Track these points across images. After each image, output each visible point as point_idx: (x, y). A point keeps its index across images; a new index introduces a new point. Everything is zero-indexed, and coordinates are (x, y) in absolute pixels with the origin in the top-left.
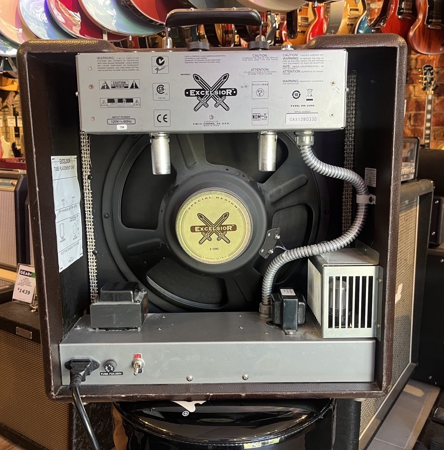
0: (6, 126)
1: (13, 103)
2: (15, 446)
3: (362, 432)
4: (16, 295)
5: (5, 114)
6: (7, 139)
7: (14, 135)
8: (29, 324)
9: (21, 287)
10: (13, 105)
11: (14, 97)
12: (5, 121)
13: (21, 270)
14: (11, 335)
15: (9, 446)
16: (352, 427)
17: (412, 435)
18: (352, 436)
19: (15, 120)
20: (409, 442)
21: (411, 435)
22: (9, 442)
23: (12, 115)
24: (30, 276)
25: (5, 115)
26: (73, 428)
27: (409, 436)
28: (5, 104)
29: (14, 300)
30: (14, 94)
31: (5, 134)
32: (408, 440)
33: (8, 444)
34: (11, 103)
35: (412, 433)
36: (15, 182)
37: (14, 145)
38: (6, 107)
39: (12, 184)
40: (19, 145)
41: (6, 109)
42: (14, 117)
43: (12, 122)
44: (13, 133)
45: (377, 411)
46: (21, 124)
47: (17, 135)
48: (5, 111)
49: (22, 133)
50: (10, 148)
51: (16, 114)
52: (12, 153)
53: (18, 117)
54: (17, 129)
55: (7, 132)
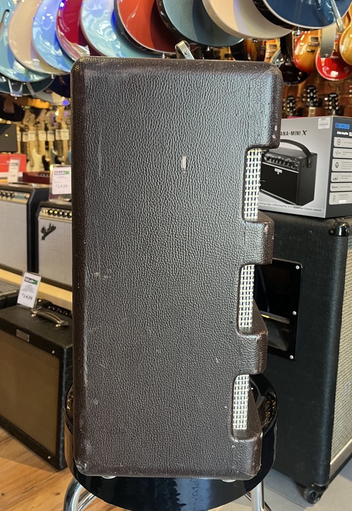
0: (38, 141)
1: (45, 119)
2: (14, 438)
3: (333, 458)
4: (21, 300)
6: (38, 152)
7: (45, 149)
8: (27, 328)
9: (25, 293)
10: (44, 121)
11: (46, 113)
12: (37, 135)
13: (26, 277)
14: (13, 337)
15: (7, 438)
16: (323, 448)
18: (323, 457)
19: (45, 134)
22: (8, 434)
23: (43, 130)
24: (33, 283)
25: (37, 130)
26: (60, 427)
28: (38, 120)
29: (19, 304)
30: (45, 111)
31: (37, 147)
33: (8, 436)
34: (43, 119)
36: (28, 196)
37: (44, 158)
38: (39, 123)
39: (25, 197)
40: (48, 157)
41: (39, 125)
42: (45, 132)
44: (43, 146)
46: (51, 139)
47: (47, 149)
48: (37, 127)
49: (51, 147)
50: (41, 160)
51: (46, 129)
52: (42, 165)
53: (48, 132)
54: (47, 143)
55: (38, 146)
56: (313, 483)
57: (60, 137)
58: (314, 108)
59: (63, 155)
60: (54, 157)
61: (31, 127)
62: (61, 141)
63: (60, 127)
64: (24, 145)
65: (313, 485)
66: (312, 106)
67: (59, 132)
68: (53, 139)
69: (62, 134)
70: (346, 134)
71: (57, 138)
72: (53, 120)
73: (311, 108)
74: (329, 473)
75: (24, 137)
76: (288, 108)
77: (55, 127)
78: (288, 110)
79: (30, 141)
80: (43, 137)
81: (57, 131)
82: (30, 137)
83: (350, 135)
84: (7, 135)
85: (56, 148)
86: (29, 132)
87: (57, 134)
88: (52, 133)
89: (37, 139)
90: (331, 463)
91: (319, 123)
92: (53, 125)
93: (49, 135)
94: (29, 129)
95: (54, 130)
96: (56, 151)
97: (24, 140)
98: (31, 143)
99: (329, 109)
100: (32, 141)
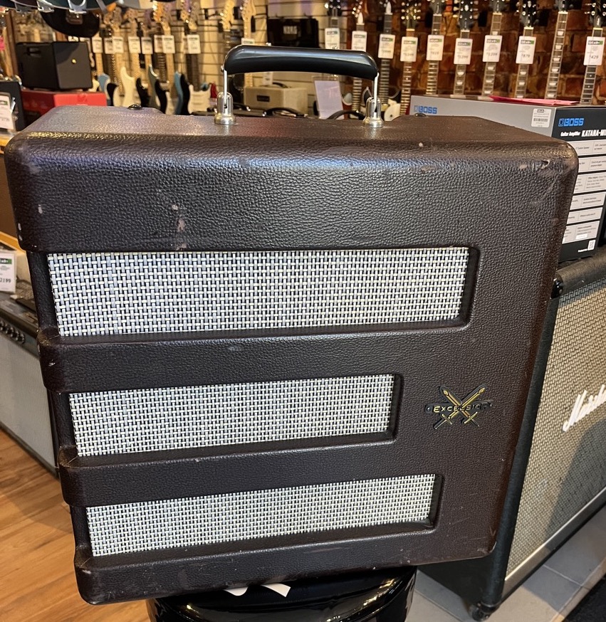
0: (128, 52)
3: (510, 572)
5: (127, 32)
6: (130, 71)
7: (139, 66)
10: (136, 19)
12: (126, 42)
17: (599, 568)
18: (494, 575)
19: (138, 42)
20: (591, 578)
21: (597, 569)
23: (135, 34)
25: (126, 34)
27: (594, 569)
28: (125, 17)
31: (128, 63)
32: (591, 575)
35: (599, 566)
37: (138, 82)
38: (127, 21)
40: (145, 82)
41: (128, 25)
42: (138, 38)
43: (136, 46)
44: (136, 61)
45: (549, 538)
46: (147, 50)
47: (143, 66)
48: (126, 28)
49: (149, 64)
50: (134, 87)
51: (140, 34)
52: (137, 95)
53: (143, 38)
54: (142, 57)
55: (130, 60)
56: (480, 602)
57: (161, 48)
58: (565, 13)
59: (167, 79)
60: (154, 82)
61: (117, 30)
62: (163, 54)
63: (160, 32)
64: (107, 60)
65: (479, 605)
66: (563, 10)
67: (160, 39)
68: (150, 52)
69: (164, 42)
70: (577, 134)
71: (157, 50)
72: (149, 16)
73: (561, 12)
74: (502, 592)
75: (106, 45)
76: (524, 10)
77: (153, 29)
78: (524, 13)
79: (116, 53)
80: (135, 47)
81: (156, 36)
82: (116, 47)
83: (583, 135)
84: (74, 61)
85: (155, 66)
86: (114, 38)
87: (156, 42)
88: (149, 41)
89: (126, 49)
90: (506, 579)
91: (533, 118)
92: (149, 27)
93: (143, 44)
94: (112, 31)
95: (151, 35)
96: (157, 70)
97: (107, 52)
98: (118, 56)
99: (590, 14)
100: (120, 53)
